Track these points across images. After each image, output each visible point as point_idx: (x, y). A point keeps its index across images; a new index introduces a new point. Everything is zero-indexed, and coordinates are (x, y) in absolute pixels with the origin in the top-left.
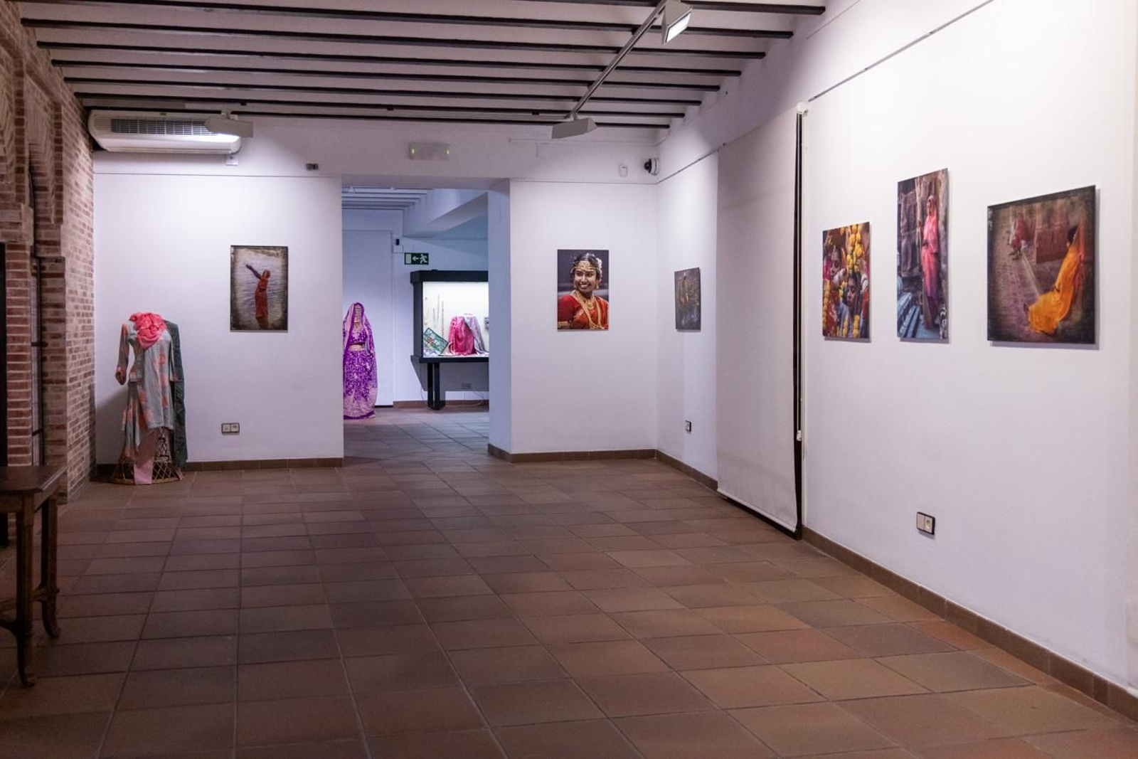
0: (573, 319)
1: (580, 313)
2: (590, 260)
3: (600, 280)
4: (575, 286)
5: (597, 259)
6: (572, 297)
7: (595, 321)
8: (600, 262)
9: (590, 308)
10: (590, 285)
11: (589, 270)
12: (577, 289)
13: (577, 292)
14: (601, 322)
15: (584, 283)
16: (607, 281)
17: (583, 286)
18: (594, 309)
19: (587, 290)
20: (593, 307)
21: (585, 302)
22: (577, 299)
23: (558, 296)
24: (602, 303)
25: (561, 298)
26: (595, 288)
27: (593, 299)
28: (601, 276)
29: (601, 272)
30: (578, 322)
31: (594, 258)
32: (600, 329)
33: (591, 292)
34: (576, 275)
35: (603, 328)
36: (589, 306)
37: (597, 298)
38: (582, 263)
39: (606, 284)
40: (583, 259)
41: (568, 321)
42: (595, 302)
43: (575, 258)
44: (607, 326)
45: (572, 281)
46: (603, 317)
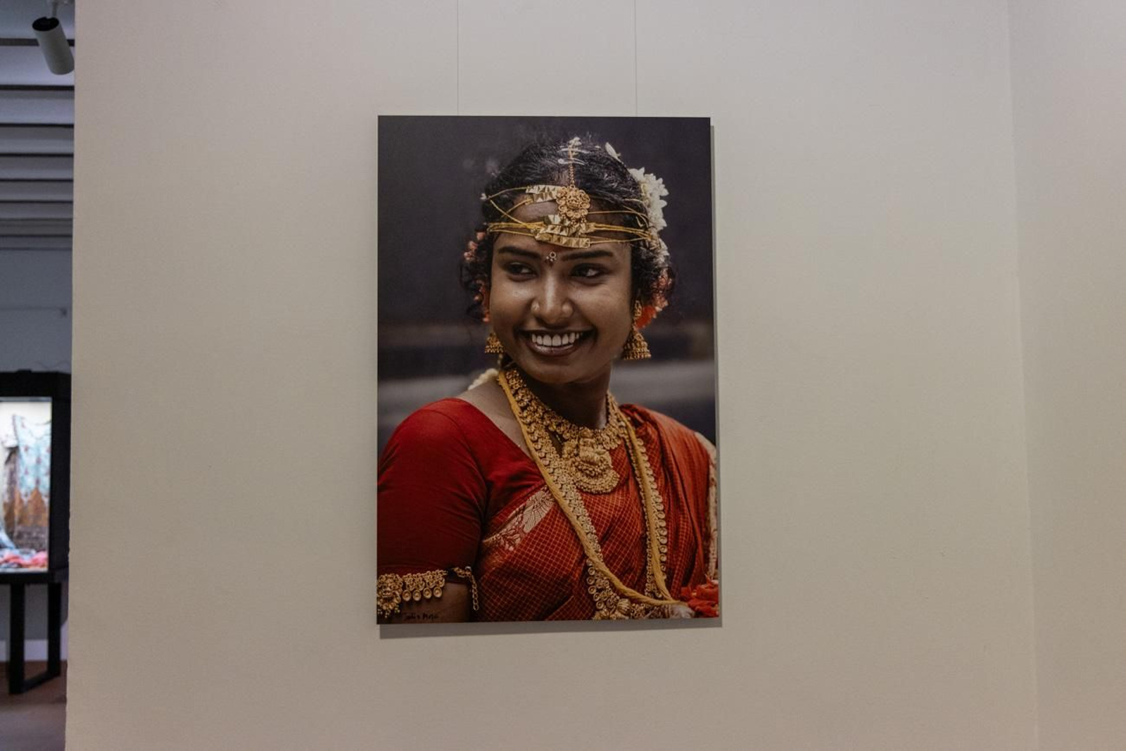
0: (478, 556)
1: (531, 515)
2: (587, 181)
3: (660, 305)
4: (494, 345)
5: (637, 174)
6: (469, 408)
7: (635, 574)
8: (653, 189)
9: (597, 485)
10: (590, 333)
11: (583, 244)
12: (508, 364)
13: (509, 384)
14: (669, 572)
15: (553, 327)
16: (704, 309)
17: (544, 343)
18: (622, 485)
19: (576, 370)
20: (610, 479)
21: (558, 442)
22: (500, 422)
23: (384, 410)
24: (674, 449)
25: (398, 420)
26: (626, 356)
27: (615, 426)
28: (664, 279)
29: (663, 254)
30: (511, 571)
31: (613, 166)
32: (659, 616)
33: (599, 383)
34: (499, 275)
35: (684, 610)
36: (589, 468)
37: (639, 418)
38: (537, 197)
39: (697, 330)
40: (547, 177)
41: (448, 567)
42: (627, 448)
43: (493, 168)
44: (713, 598)
45: (474, 314)
46: (683, 539)
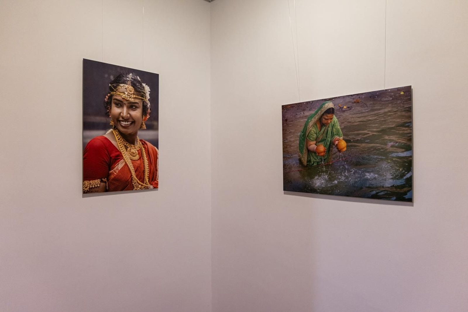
0: (108, 176)
1: (120, 166)
2: (133, 85)
3: (148, 117)
4: (112, 123)
5: (144, 85)
6: (106, 138)
7: (142, 179)
8: (147, 89)
9: (135, 158)
10: (133, 122)
11: (132, 100)
12: (115, 128)
13: (116, 133)
14: (149, 179)
15: (126, 120)
16: (156, 118)
17: (124, 123)
18: (140, 158)
19: (130, 131)
20: (137, 157)
21: (126, 148)
22: (113, 142)
23: (84, 138)
24: (150, 150)
25: (88, 141)
26: (141, 128)
27: (138, 144)
28: (149, 111)
29: (149, 105)
30: (116, 179)
31: (139, 82)
32: (147, 189)
33: (135, 134)
34: (113, 105)
35: (152, 187)
36: (133, 154)
37: (144, 143)
38: (123, 87)
39: (155, 123)
40: (124, 82)
41: (101, 179)
42: (141, 150)
43: (112, 78)
44: (157, 184)
45: (107, 115)
46: (152, 171)
